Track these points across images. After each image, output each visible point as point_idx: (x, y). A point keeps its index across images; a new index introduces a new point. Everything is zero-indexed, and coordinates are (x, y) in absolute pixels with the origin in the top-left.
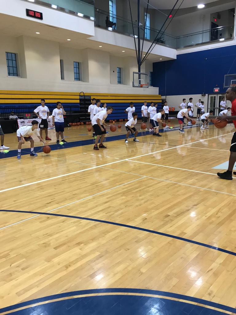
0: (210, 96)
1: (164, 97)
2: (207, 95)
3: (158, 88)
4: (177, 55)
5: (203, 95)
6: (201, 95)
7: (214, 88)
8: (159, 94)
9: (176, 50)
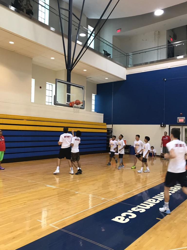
0: (172, 127)
1: (109, 126)
3: (103, 114)
4: (127, 75)
5: (162, 125)
7: (178, 118)
9: (125, 69)
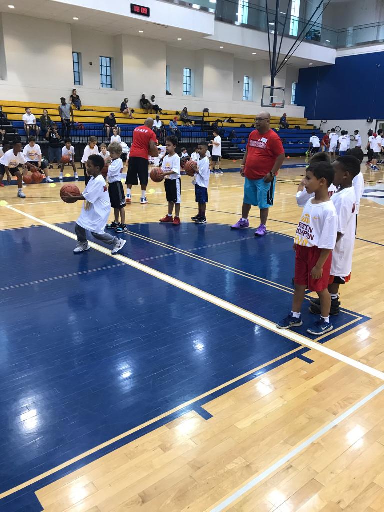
0: (379, 123)
2: (375, 121)
3: (305, 107)
6: (367, 120)
8: (305, 117)
9: (335, 50)
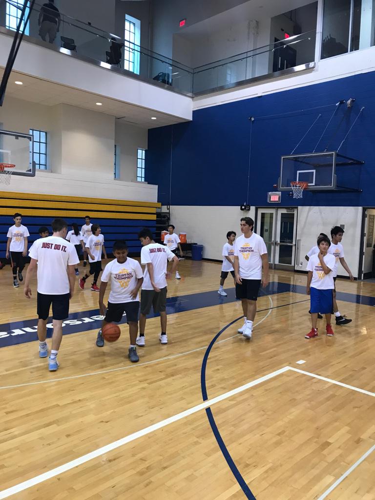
0: (260, 211)
1: (164, 209)
2: (253, 208)
3: (157, 186)
4: (193, 111)
5: (243, 207)
6: (240, 207)
7: (270, 193)
8: (158, 202)
9: (190, 99)
